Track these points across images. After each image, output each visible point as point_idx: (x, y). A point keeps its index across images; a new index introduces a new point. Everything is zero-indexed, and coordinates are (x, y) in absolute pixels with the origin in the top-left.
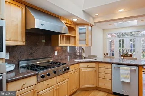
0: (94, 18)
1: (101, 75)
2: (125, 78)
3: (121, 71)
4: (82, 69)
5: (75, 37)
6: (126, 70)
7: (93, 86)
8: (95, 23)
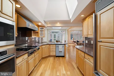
0: (47, 24)
1: (51, 50)
2: (60, 49)
3: (59, 47)
4: (43, 48)
5: (38, 32)
6: (61, 46)
7: (48, 55)
8: (47, 26)
